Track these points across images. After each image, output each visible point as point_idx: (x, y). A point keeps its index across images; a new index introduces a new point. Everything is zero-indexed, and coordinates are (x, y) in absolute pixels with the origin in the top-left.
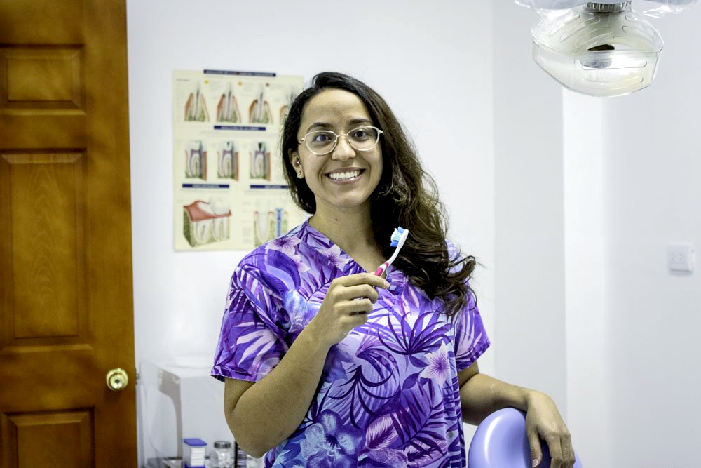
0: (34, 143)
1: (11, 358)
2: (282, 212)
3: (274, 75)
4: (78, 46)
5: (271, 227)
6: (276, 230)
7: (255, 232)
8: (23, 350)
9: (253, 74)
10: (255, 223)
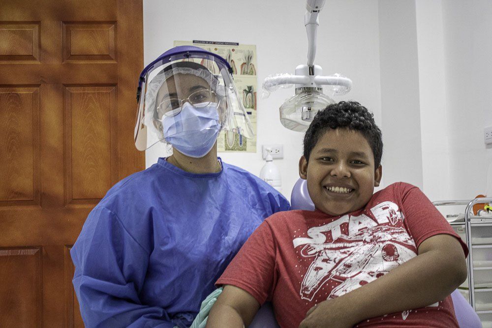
0: (85, 81)
1: (70, 211)
2: (240, 130)
3: (238, 44)
4: (113, 22)
5: (236, 138)
6: (239, 139)
7: (226, 140)
8: (78, 207)
9: (224, 43)
10: (225, 135)
